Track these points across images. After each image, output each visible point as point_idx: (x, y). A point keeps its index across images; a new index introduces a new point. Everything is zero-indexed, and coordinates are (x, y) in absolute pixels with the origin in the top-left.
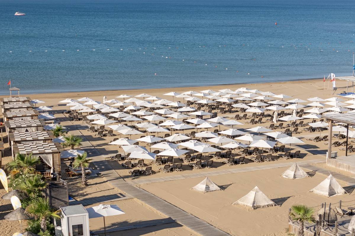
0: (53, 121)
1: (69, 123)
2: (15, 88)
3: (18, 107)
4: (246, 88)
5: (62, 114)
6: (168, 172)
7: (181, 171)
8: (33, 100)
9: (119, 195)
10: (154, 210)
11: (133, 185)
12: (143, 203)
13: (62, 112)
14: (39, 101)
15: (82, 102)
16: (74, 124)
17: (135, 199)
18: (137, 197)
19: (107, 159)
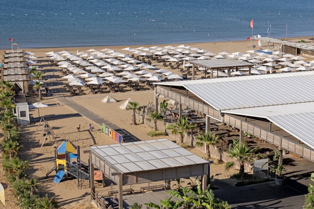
0: (38, 66)
1: (49, 68)
2: (15, 44)
3: (13, 56)
4: (184, 45)
5: (47, 62)
6: (94, 94)
7: (102, 93)
8: (27, 52)
9: (57, 104)
10: (72, 109)
11: (68, 100)
12: (69, 107)
13: (47, 61)
14: (31, 53)
15: (60, 54)
16: (52, 69)
17: (65, 106)
18: (67, 105)
19: (61, 88)
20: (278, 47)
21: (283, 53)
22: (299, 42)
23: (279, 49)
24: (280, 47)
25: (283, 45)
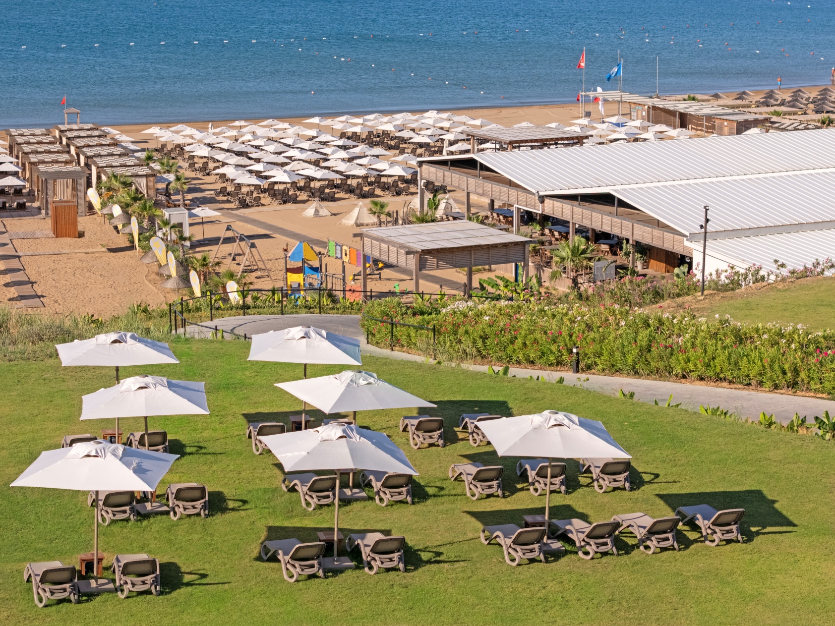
2: (73, 110)
3: (85, 135)
4: (436, 112)
8: (103, 129)
11: (236, 213)
14: (113, 131)
15: (177, 130)
18: (240, 221)
20: (640, 112)
21: (650, 124)
22: (685, 100)
23: (642, 116)
24: (644, 113)
25: (649, 107)
